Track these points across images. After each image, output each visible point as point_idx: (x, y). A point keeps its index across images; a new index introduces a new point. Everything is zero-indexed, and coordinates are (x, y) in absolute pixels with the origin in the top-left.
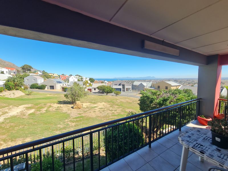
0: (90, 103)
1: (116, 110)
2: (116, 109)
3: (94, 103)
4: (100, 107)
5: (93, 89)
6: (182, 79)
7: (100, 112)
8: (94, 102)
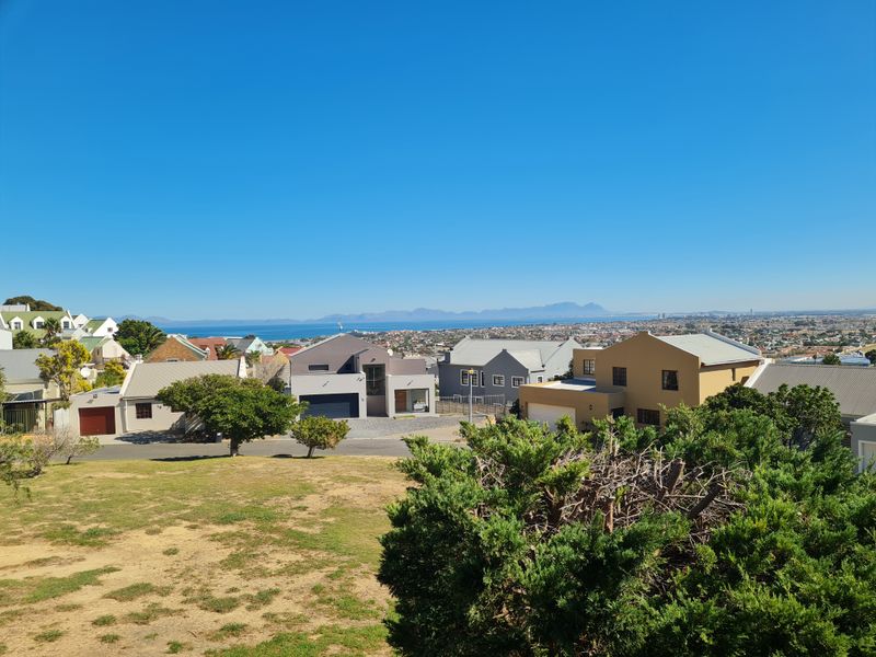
0: (50, 537)
1: (265, 598)
2: (270, 584)
3: (93, 540)
4: (131, 575)
5: (131, 411)
6: (766, 317)
7: (104, 639)
8: (94, 533)
